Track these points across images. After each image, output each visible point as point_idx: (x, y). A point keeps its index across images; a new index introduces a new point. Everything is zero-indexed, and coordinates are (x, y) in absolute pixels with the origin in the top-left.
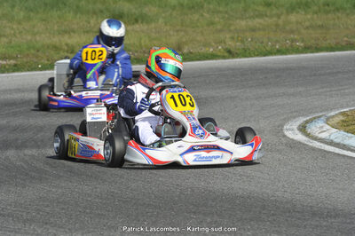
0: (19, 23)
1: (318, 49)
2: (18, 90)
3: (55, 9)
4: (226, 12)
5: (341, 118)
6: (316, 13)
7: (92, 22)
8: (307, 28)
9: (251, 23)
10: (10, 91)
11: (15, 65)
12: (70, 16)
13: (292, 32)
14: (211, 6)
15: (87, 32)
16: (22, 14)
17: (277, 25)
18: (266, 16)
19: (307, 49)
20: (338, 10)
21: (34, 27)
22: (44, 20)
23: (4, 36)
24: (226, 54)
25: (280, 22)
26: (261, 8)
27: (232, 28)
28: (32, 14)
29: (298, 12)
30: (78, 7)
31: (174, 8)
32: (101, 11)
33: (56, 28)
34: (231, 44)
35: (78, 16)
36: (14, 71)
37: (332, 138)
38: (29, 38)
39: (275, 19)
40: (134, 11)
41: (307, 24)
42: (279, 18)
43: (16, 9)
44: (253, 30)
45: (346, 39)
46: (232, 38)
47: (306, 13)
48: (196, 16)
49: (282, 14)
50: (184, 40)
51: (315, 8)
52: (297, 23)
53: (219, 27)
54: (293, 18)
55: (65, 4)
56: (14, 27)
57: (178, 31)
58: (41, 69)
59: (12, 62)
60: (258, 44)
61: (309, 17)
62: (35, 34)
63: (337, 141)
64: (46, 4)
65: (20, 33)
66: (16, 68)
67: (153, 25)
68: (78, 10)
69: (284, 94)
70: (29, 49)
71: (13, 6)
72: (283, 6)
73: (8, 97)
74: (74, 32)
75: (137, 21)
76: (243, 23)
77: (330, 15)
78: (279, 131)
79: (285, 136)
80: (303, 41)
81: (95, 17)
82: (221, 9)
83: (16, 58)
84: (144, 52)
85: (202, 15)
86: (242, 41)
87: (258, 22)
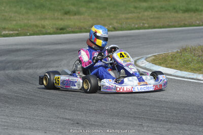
0: (23, 15)
1: (155, 28)
2: (16, 45)
4: (116, 11)
5: (153, 58)
6: (157, 11)
7: (56, 15)
8: (151, 18)
9: (127, 16)
10: (12, 45)
11: (17, 34)
13: (144, 20)
16: (25, 11)
17: (138, 17)
18: (134, 12)
19: (149, 28)
20: (166, 10)
23: (15, 20)
24: (113, 29)
25: (140, 15)
26: (132, 9)
27: (118, 18)
30: (50, 8)
31: (93, 9)
32: (60, 10)
33: (39, 17)
34: (116, 25)
36: (17, 36)
37: (146, 66)
38: (26, 21)
40: (75, 10)
41: (152, 16)
42: (140, 13)
43: (22, 9)
44: (127, 19)
45: (168, 23)
46: (117, 22)
47: (152, 11)
48: (103, 13)
51: (156, 10)
53: (112, 17)
54: (146, 13)
55: (44, 6)
58: (29, 35)
59: (16, 32)
60: (128, 25)
61: (153, 13)
62: (28, 20)
63: (148, 67)
64: (36, 7)
66: (18, 35)
67: (82, 16)
68: (50, 9)
69: (132, 47)
73: (10, 47)
74: (46, 19)
75: (75, 14)
76: (123, 16)
77: (163, 13)
80: (148, 24)
83: (18, 30)
84: (76, 28)
85: (105, 12)
86: (121, 24)
87: (130, 15)
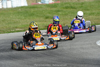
3: (31, 16)
12: (35, 18)
14: (70, 14)
15: (40, 21)
21: (27, 20)
22: (29, 19)
28: (26, 18)
29: (91, 15)
35: (37, 17)
39: (86, 17)
49: (88, 16)
50: (65, 22)
52: (92, 18)
56: (22, 21)
57: (63, 20)
65: (24, 22)
70: (27, 26)
71: (21, 16)
72: (87, 14)
78: (95, 44)
79: (97, 45)
81: (42, 18)
82: (72, 15)
